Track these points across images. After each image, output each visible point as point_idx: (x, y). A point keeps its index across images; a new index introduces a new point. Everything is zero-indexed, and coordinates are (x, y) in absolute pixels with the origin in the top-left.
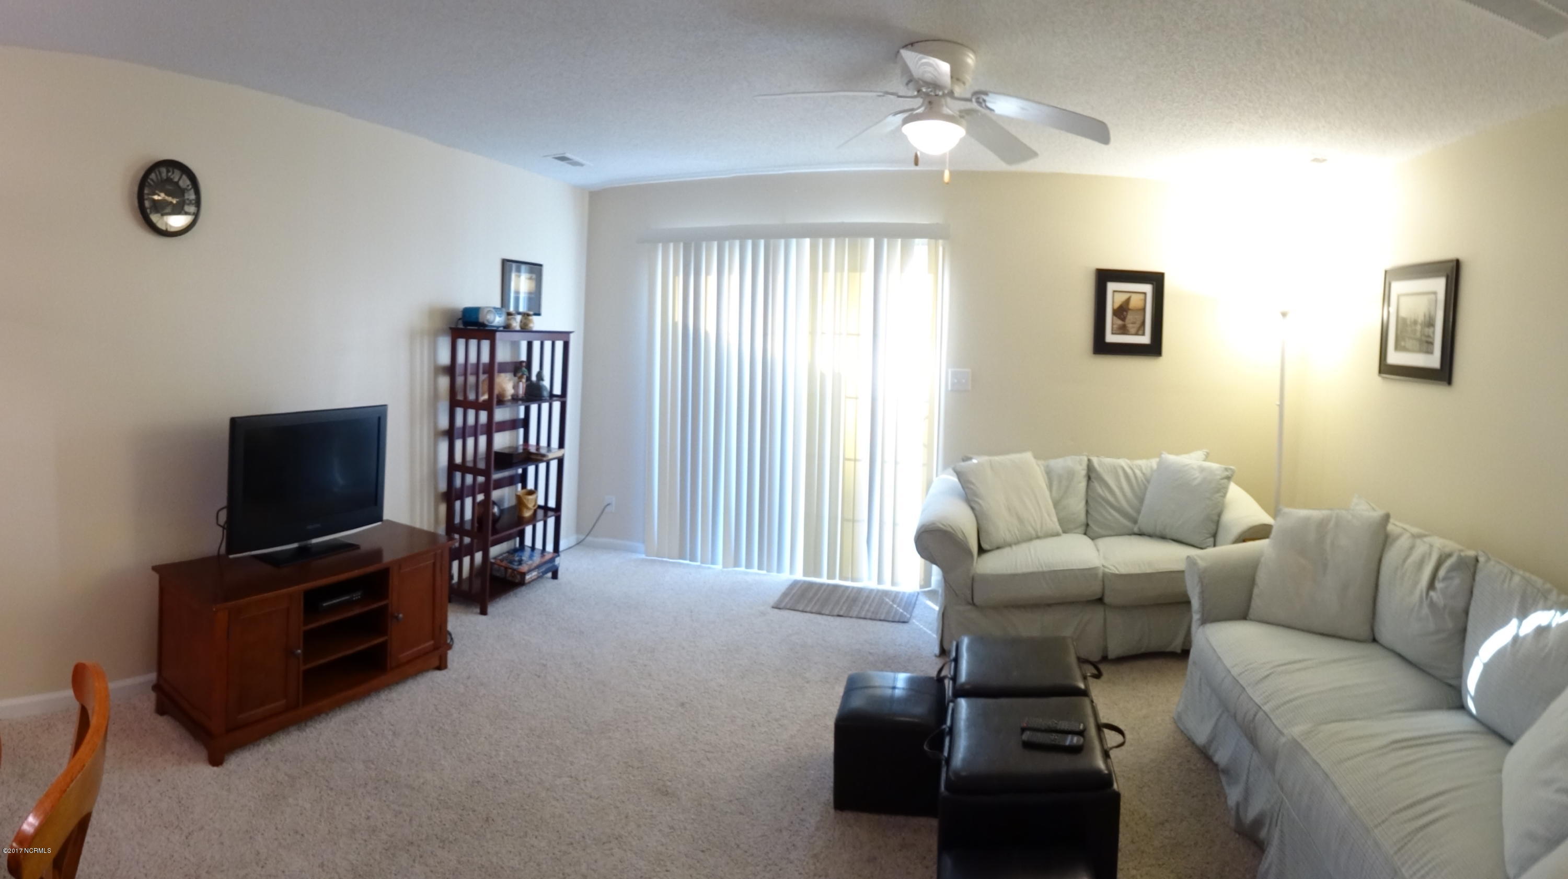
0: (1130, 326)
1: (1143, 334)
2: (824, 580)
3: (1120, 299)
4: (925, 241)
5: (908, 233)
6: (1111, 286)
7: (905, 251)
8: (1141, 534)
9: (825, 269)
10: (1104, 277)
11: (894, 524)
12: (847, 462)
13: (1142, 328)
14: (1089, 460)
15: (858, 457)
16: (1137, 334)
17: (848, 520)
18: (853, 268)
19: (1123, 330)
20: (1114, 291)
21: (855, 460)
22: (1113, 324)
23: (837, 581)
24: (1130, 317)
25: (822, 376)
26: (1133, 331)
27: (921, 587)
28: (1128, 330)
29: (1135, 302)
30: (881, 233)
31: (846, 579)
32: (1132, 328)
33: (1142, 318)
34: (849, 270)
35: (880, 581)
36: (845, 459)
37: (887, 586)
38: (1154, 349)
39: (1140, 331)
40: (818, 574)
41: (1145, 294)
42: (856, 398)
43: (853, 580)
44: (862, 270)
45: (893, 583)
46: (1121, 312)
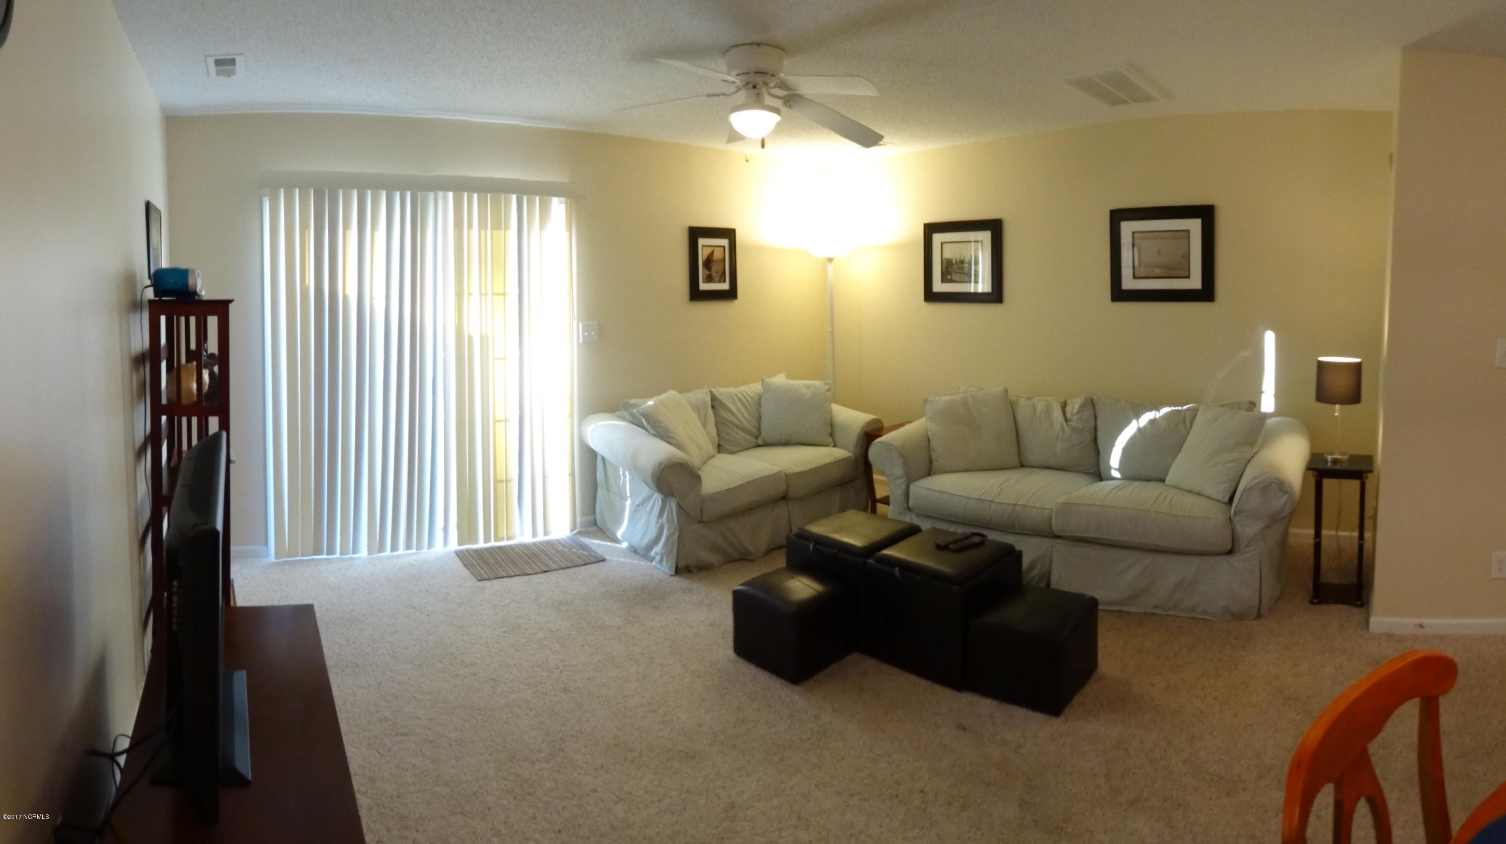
0: (714, 275)
1: (725, 281)
2: (481, 544)
3: (707, 251)
4: (563, 199)
5: (546, 191)
6: (702, 242)
7: (545, 209)
8: (766, 445)
9: (470, 226)
10: (695, 234)
11: (544, 477)
12: (497, 424)
13: (723, 277)
14: (711, 392)
15: (507, 419)
16: (720, 282)
17: (502, 481)
18: (497, 226)
19: (709, 279)
20: (703, 246)
21: (506, 421)
22: (703, 274)
23: (493, 544)
24: (715, 268)
25: (470, 339)
26: (717, 279)
27: (572, 530)
28: (713, 279)
29: (718, 255)
30: (523, 189)
31: (502, 539)
32: (716, 276)
33: (723, 267)
34: (493, 228)
35: (534, 534)
36: (495, 421)
37: (541, 538)
38: (731, 294)
39: (722, 279)
40: (475, 541)
41: (724, 247)
42: (505, 359)
43: (509, 538)
44: (507, 227)
45: (546, 533)
46: (708, 263)
